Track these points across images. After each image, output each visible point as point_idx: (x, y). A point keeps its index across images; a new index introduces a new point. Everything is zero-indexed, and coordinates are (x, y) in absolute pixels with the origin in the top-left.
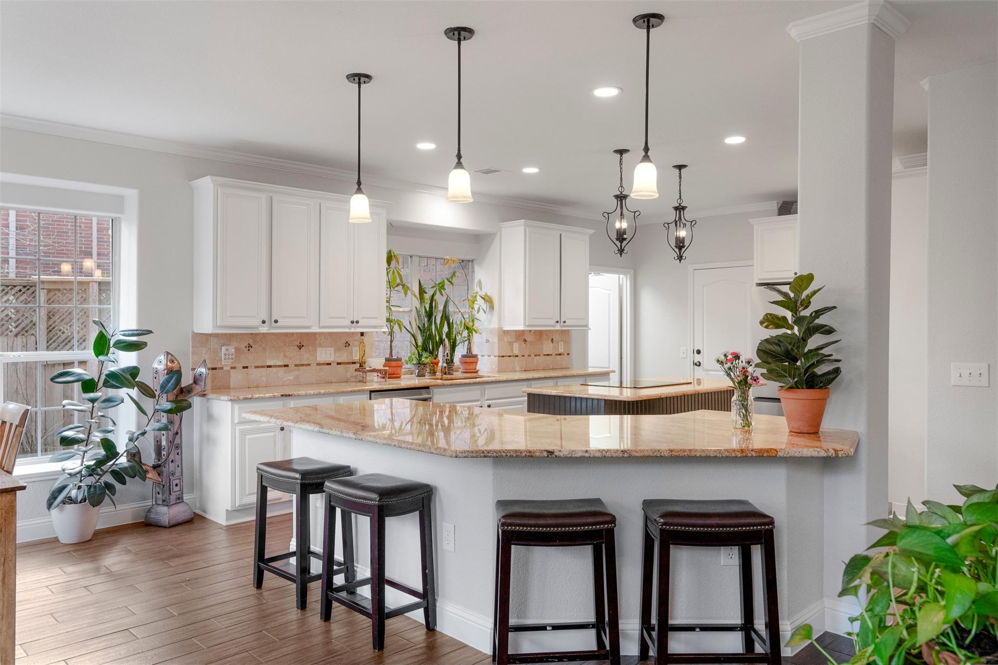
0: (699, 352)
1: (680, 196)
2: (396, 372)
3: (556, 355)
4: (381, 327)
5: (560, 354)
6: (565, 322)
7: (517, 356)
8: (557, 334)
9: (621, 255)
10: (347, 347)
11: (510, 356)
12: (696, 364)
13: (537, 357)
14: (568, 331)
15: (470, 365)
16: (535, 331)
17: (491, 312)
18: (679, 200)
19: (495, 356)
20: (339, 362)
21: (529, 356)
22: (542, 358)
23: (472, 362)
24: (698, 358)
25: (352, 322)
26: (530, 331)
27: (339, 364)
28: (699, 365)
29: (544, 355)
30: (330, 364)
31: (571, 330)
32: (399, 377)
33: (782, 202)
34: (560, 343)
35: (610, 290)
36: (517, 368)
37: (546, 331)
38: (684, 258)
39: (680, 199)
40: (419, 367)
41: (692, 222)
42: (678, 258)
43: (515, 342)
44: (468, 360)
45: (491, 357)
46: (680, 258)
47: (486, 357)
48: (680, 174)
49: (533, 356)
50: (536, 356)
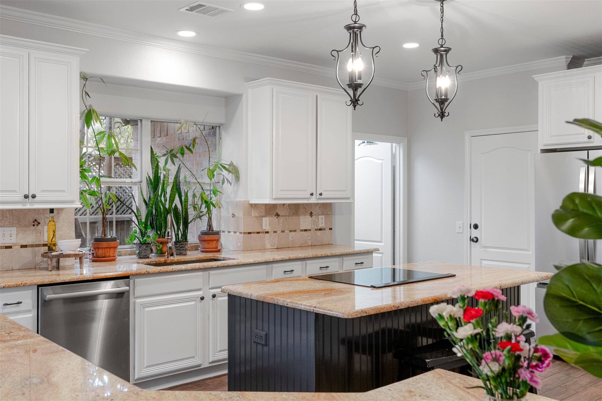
0: (476, 227)
1: (442, 36)
2: (108, 255)
3: (316, 230)
4: (72, 202)
5: (320, 229)
6: (321, 194)
7: (267, 232)
8: (318, 207)
9: (355, 106)
10: (36, 226)
11: (258, 233)
12: (473, 240)
13: (293, 233)
14: (331, 204)
15: (209, 243)
16: (290, 205)
17: (237, 182)
18: (441, 40)
19: (241, 233)
20: (24, 244)
21: (283, 232)
22: (299, 234)
23: (211, 240)
24: (475, 233)
25: (26, 197)
26: (284, 204)
27: (23, 246)
28: (477, 241)
29: (301, 231)
30: (10, 247)
31: (334, 203)
32: (114, 260)
33: (572, 56)
34: (320, 217)
35: (383, 160)
36: (268, 246)
37: (303, 204)
38: (446, 114)
39: (442, 38)
40: (140, 247)
41: (457, 67)
42: (439, 115)
43: (264, 217)
44: (206, 237)
45: (237, 233)
46: (442, 115)
47: (232, 233)
48: (442, 6)
49: (287, 232)
50: (291, 231)
